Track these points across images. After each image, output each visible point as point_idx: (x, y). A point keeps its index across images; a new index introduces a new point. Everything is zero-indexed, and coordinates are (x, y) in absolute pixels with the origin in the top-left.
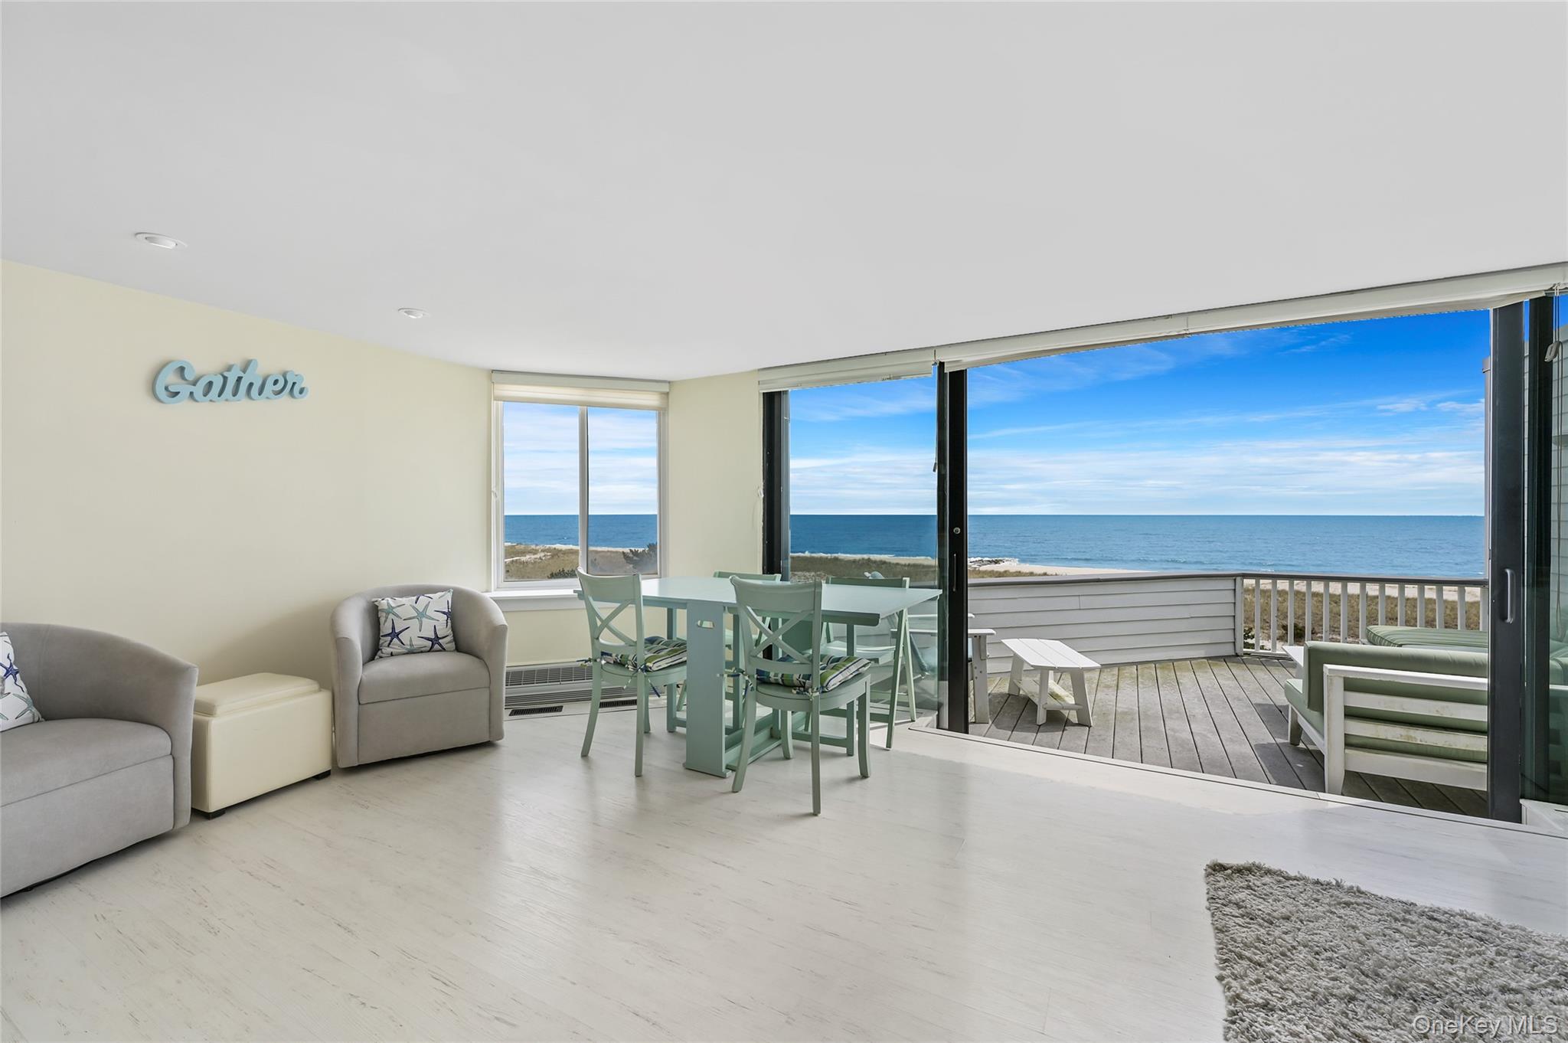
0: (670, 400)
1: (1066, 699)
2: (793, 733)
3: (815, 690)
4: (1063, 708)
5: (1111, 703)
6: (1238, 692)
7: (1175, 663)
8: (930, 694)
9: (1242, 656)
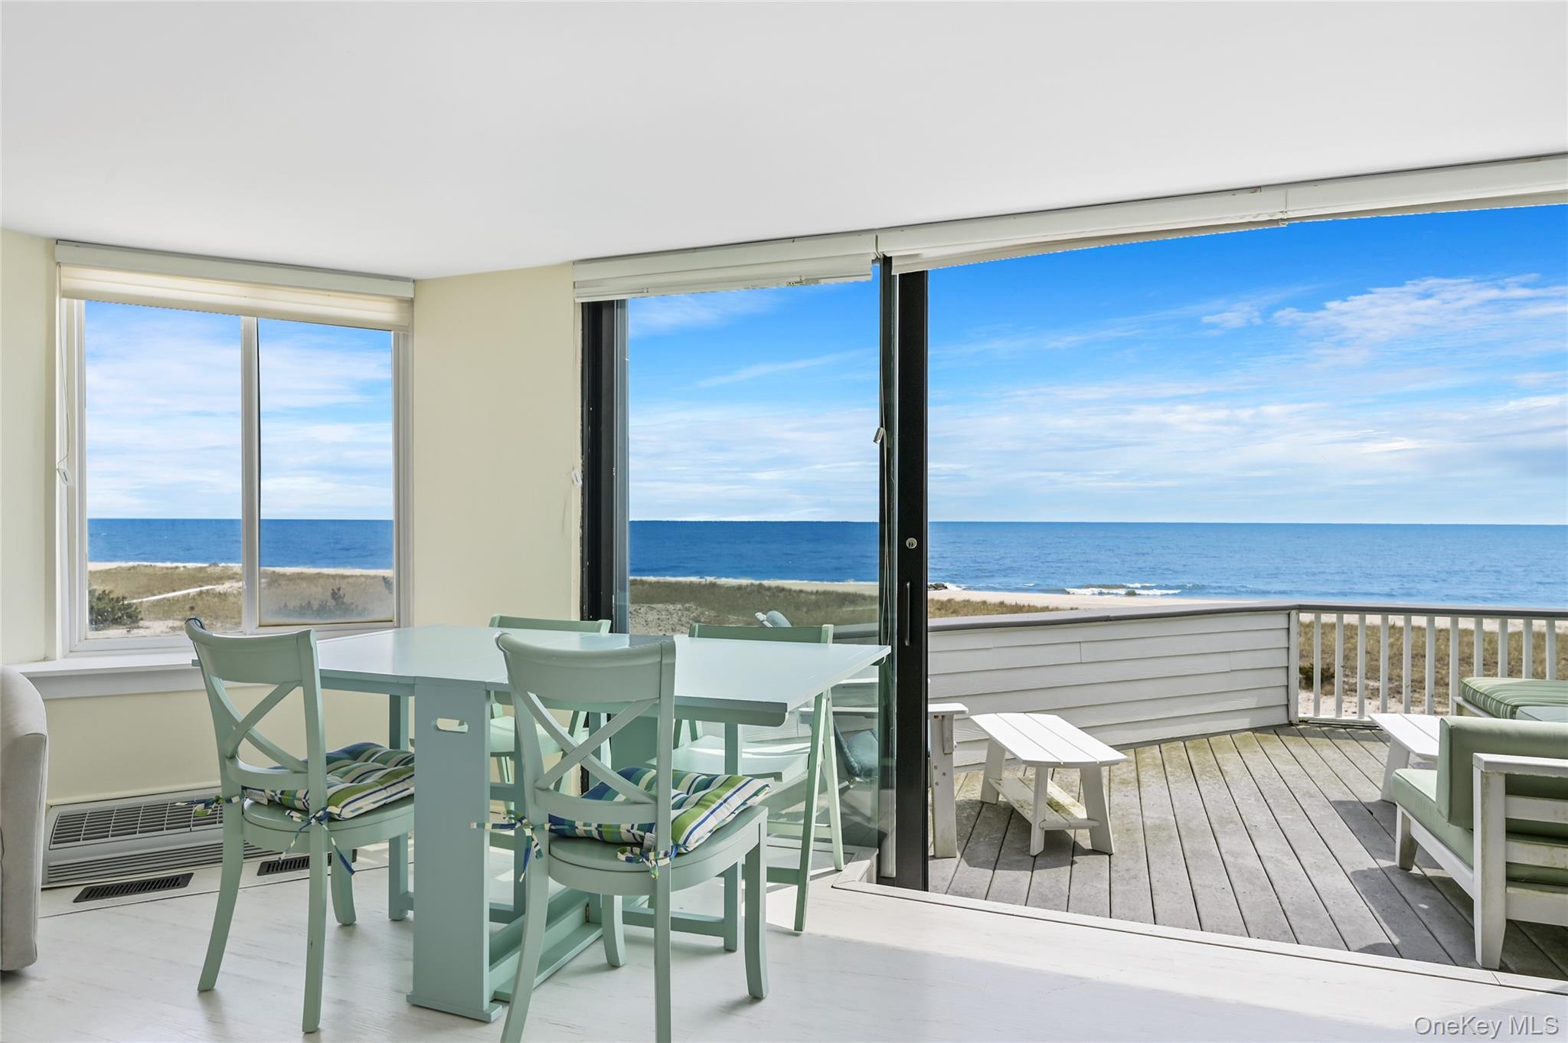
0: (415, 309)
1: (1073, 810)
2: (625, 913)
3: (661, 856)
4: (1070, 827)
5: (1134, 811)
6: (1305, 783)
7: (1210, 739)
8: (863, 815)
9: (1297, 725)
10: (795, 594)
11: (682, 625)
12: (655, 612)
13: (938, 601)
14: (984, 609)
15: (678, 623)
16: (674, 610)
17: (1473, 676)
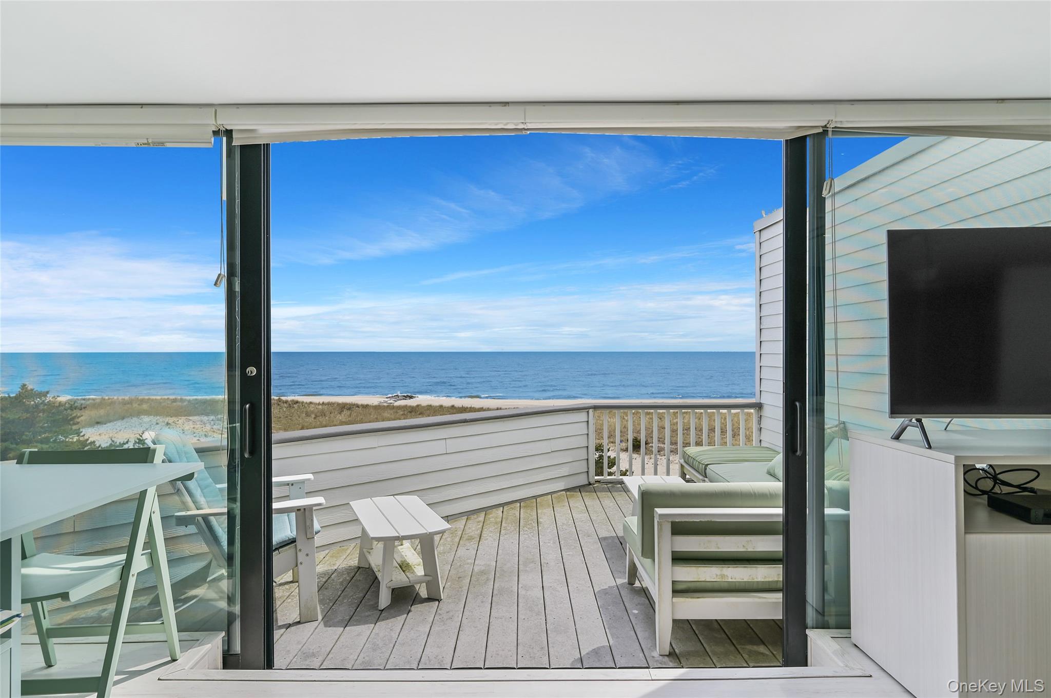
1: (415, 568)
4: (413, 582)
5: (470, 560)
6: (588, 526)
7: (538, 499)
9: (594, 484)
10: (306, 405)
11: (214, 432)
12: (191, 423)
13: (410, 406)
14: (441, 411)
15: (210, 431)
16: (208, 420)
17: (690, 446)
